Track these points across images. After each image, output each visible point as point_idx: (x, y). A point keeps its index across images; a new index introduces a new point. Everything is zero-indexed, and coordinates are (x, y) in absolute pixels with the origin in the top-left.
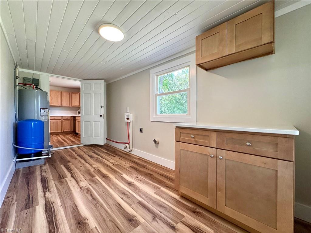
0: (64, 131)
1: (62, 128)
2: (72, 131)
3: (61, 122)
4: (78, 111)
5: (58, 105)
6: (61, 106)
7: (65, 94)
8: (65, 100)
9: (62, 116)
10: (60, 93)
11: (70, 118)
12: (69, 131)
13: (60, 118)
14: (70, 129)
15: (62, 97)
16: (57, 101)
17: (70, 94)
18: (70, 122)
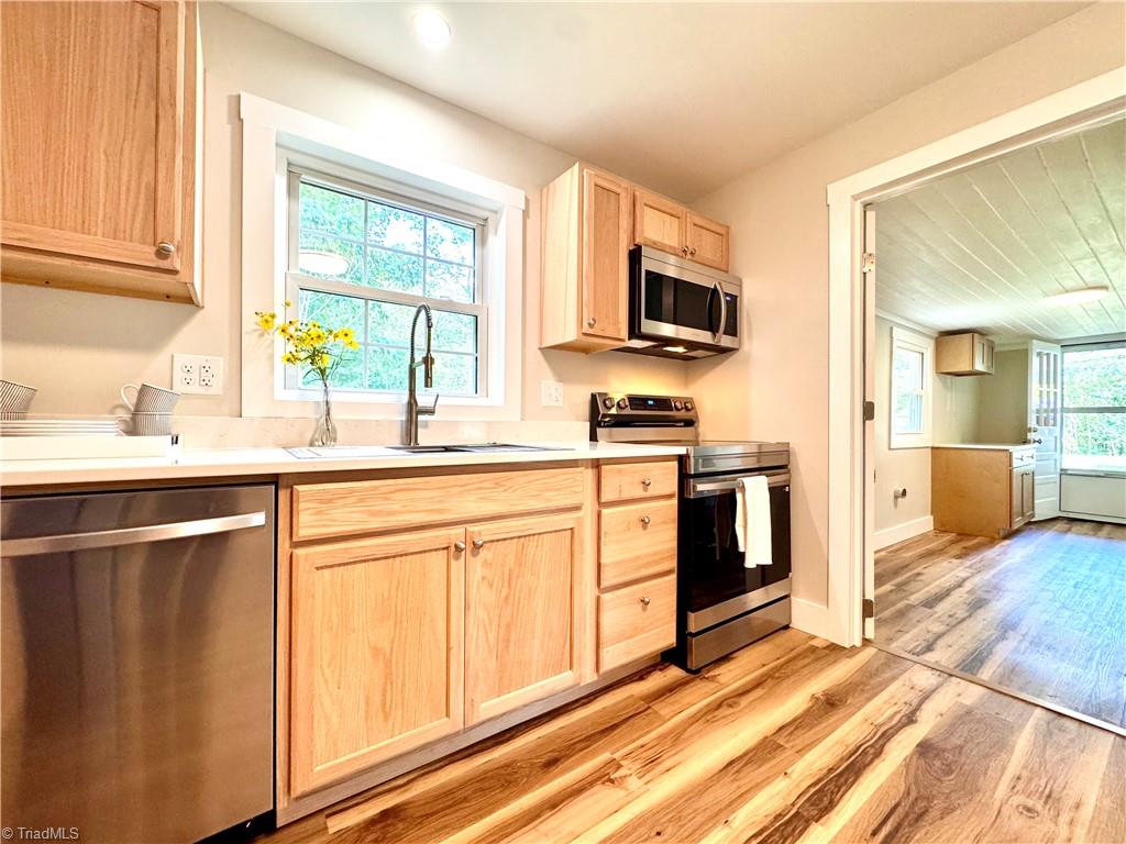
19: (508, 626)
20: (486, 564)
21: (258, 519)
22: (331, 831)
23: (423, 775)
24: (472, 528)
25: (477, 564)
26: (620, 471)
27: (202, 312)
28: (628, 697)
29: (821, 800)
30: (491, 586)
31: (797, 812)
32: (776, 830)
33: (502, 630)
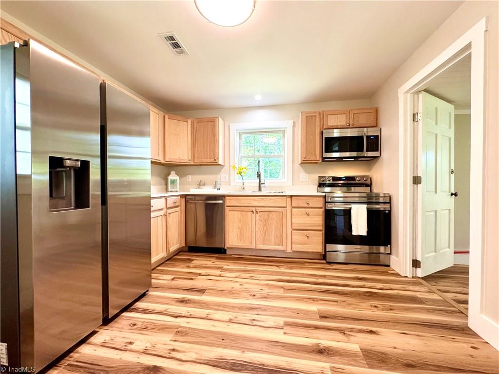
19: (266, 231)
20: (260, 216)
21: (221, 202)
24: (257, 208)
25: (258, 215)
26: (298, 199)
27: (225, 167)
30: (261, 221)
33: (264, 231)
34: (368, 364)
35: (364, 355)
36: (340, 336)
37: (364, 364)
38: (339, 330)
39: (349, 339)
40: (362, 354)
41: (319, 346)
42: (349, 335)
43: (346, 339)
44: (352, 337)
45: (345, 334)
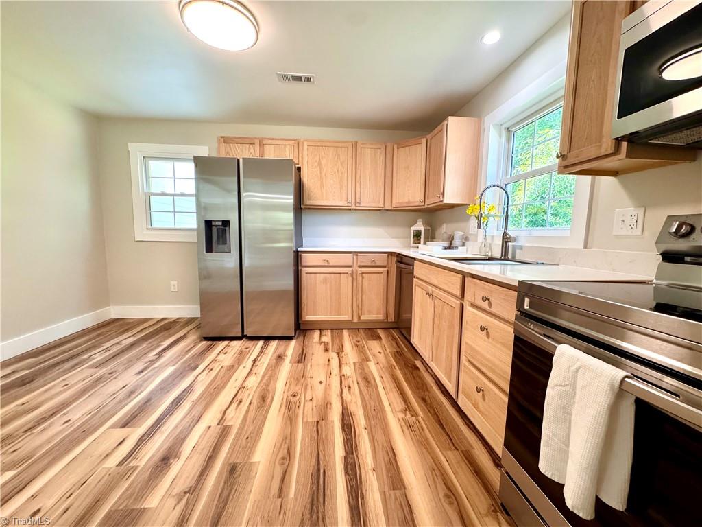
0: (363, 317)
1: (355, 308)
2: (392, 318)
3: (350, 278)
4: (414, 228)
5: (343, 203)
6: (353, 207)
7: (368, 153)
8: (368, 177)
9: (356, 253)
10: (350, 149)
11: (385, 264)
12: (381, 317)
13: (348, 259)
14: (383, 310)
15: (359, 168)
16: (341, 188)
17: (389, 149)
18: (383, 276)
22: (416, 361)
23: (432, 376)
28: (471, 446)
29: (351, 470)
31: (353, 453)
32: (352, 440)
34: (115, 511)
35: (133, 510)
36: (182, 485)
37: (119, 507)
38: (197, 485)
39: (174, 496)
40: (135, 507)
41: (175, 458)
42: (181, 499)
43: (175, 492)
44: (175, 502)
45: (185, 493)
